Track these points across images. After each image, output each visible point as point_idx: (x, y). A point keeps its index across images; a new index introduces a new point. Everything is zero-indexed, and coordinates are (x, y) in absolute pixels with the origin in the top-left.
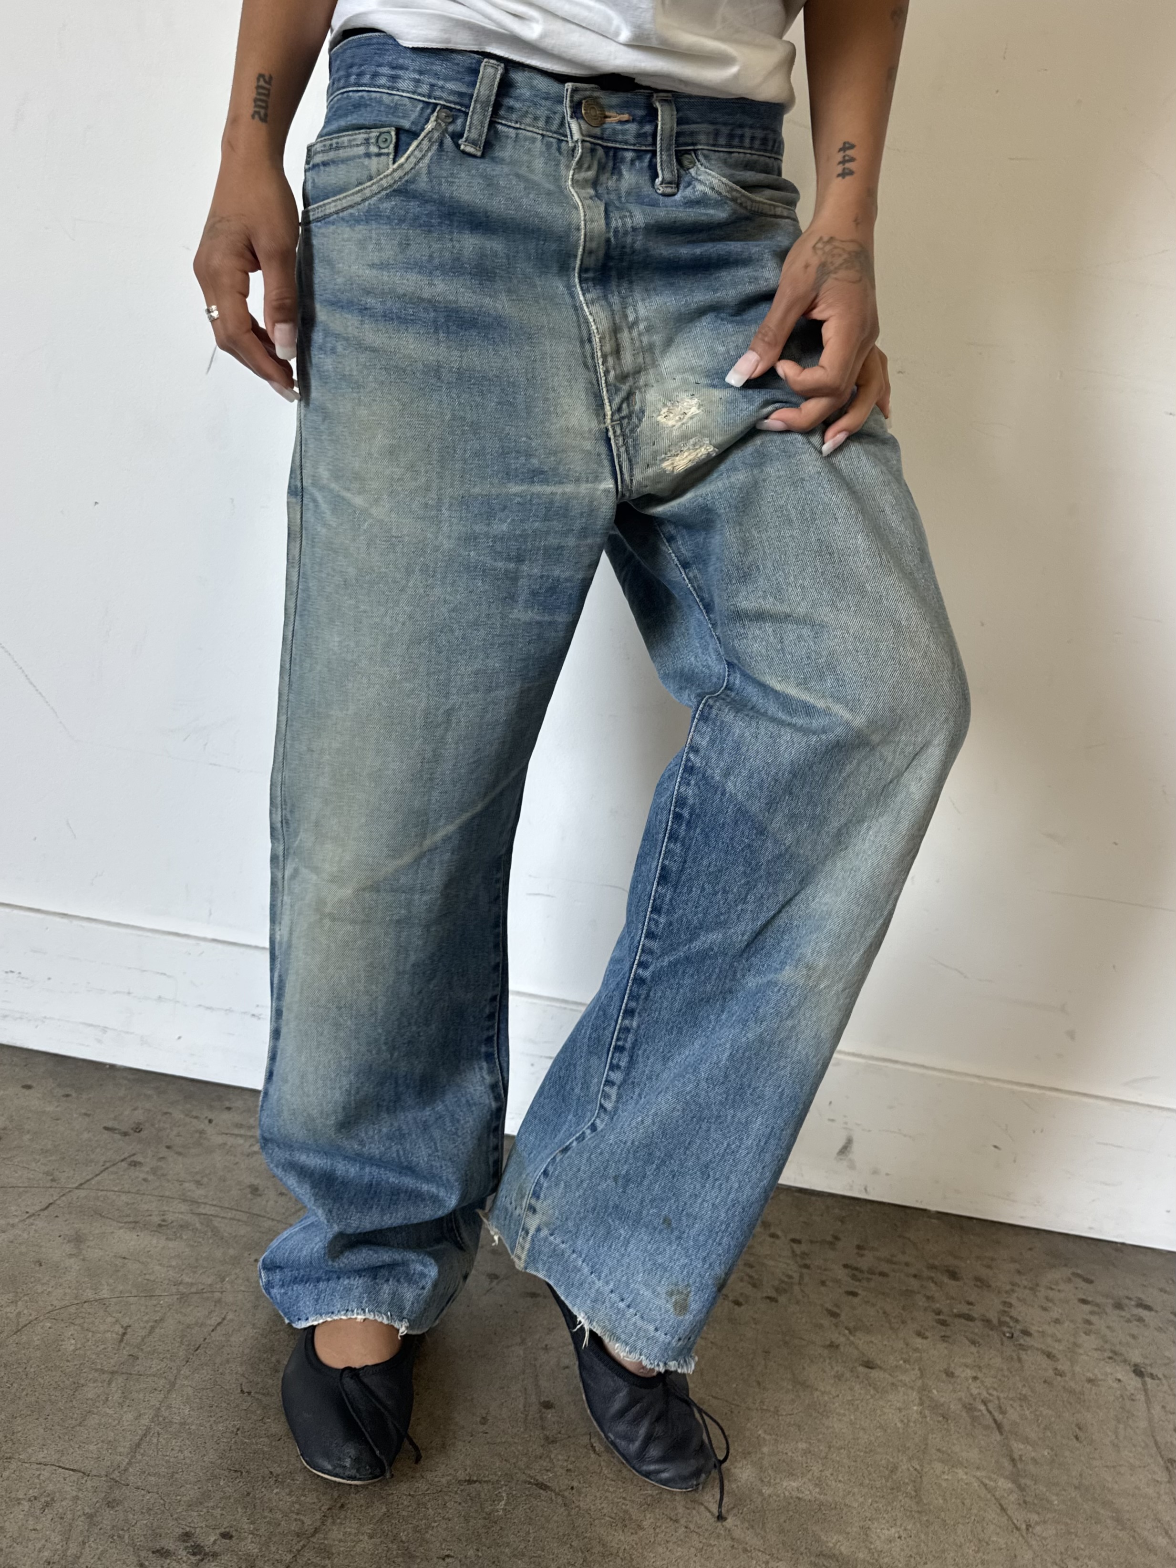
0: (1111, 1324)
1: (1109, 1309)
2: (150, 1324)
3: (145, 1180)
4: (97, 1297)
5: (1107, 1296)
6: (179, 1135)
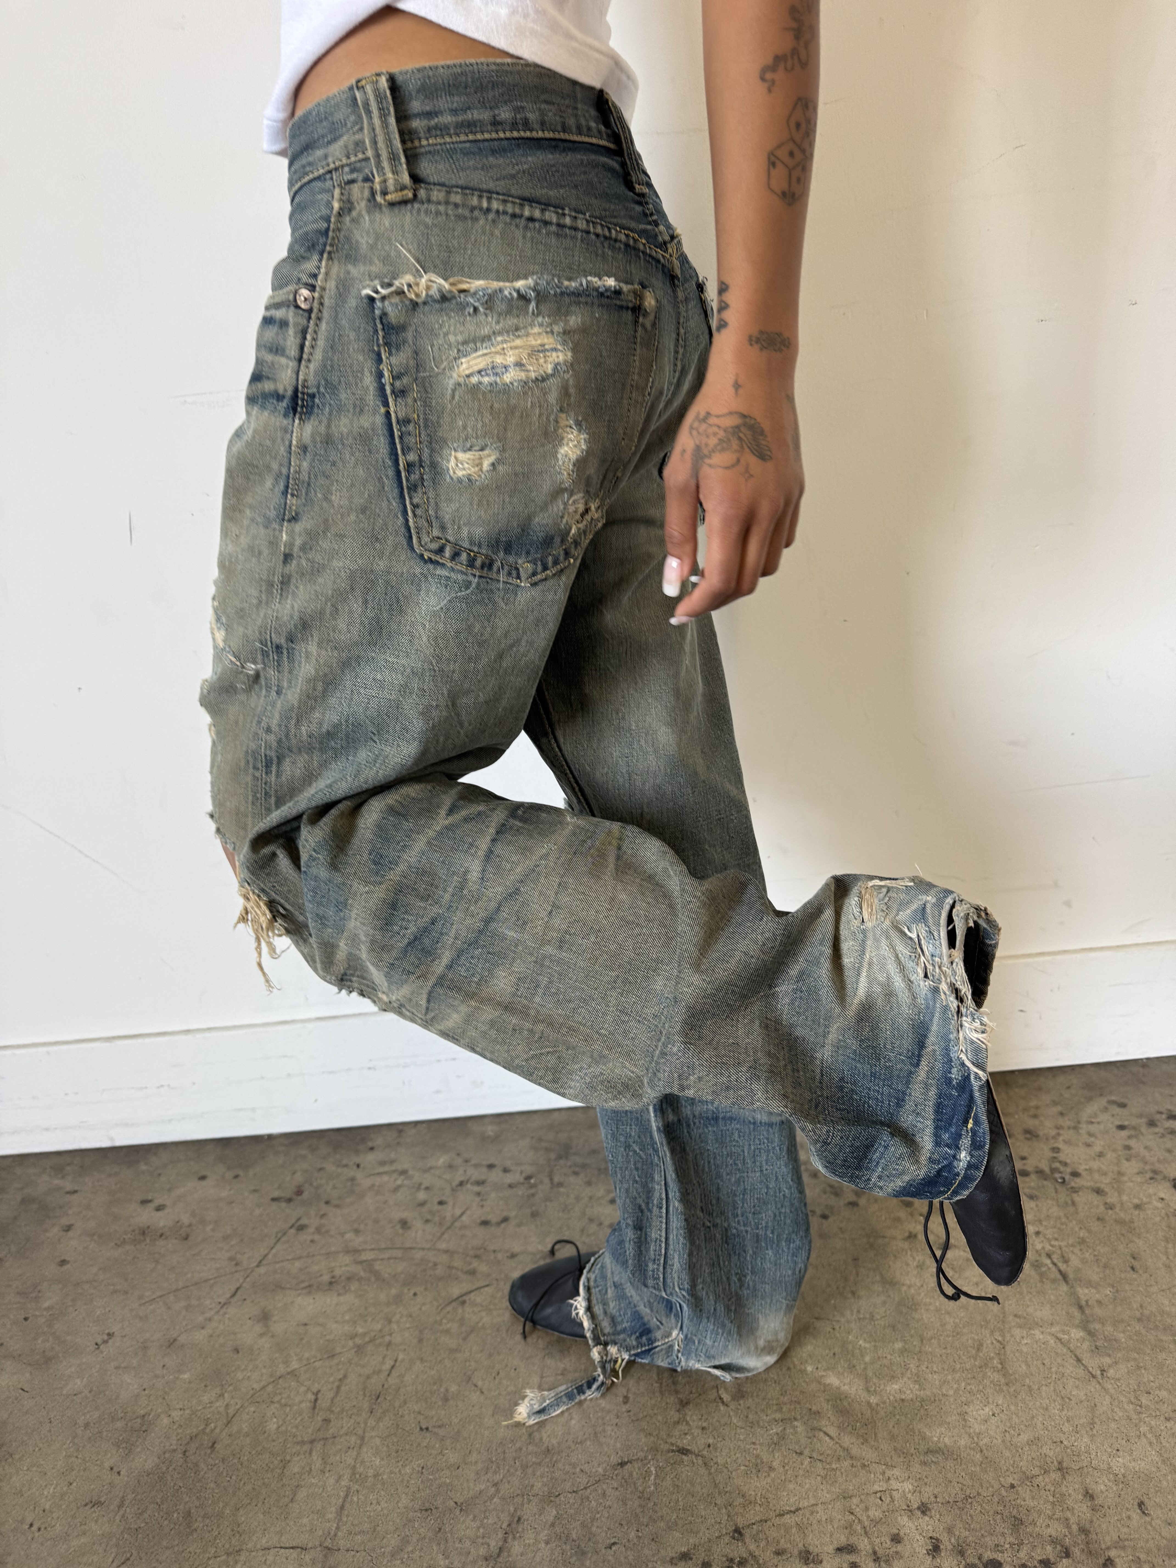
0: (1148, 1144)
1: (1144, 1129)
2: (337, 1384)
3: (312, 1241)
4: (289, 1370)
5: (1140, 1116)
6: (334, 1188)
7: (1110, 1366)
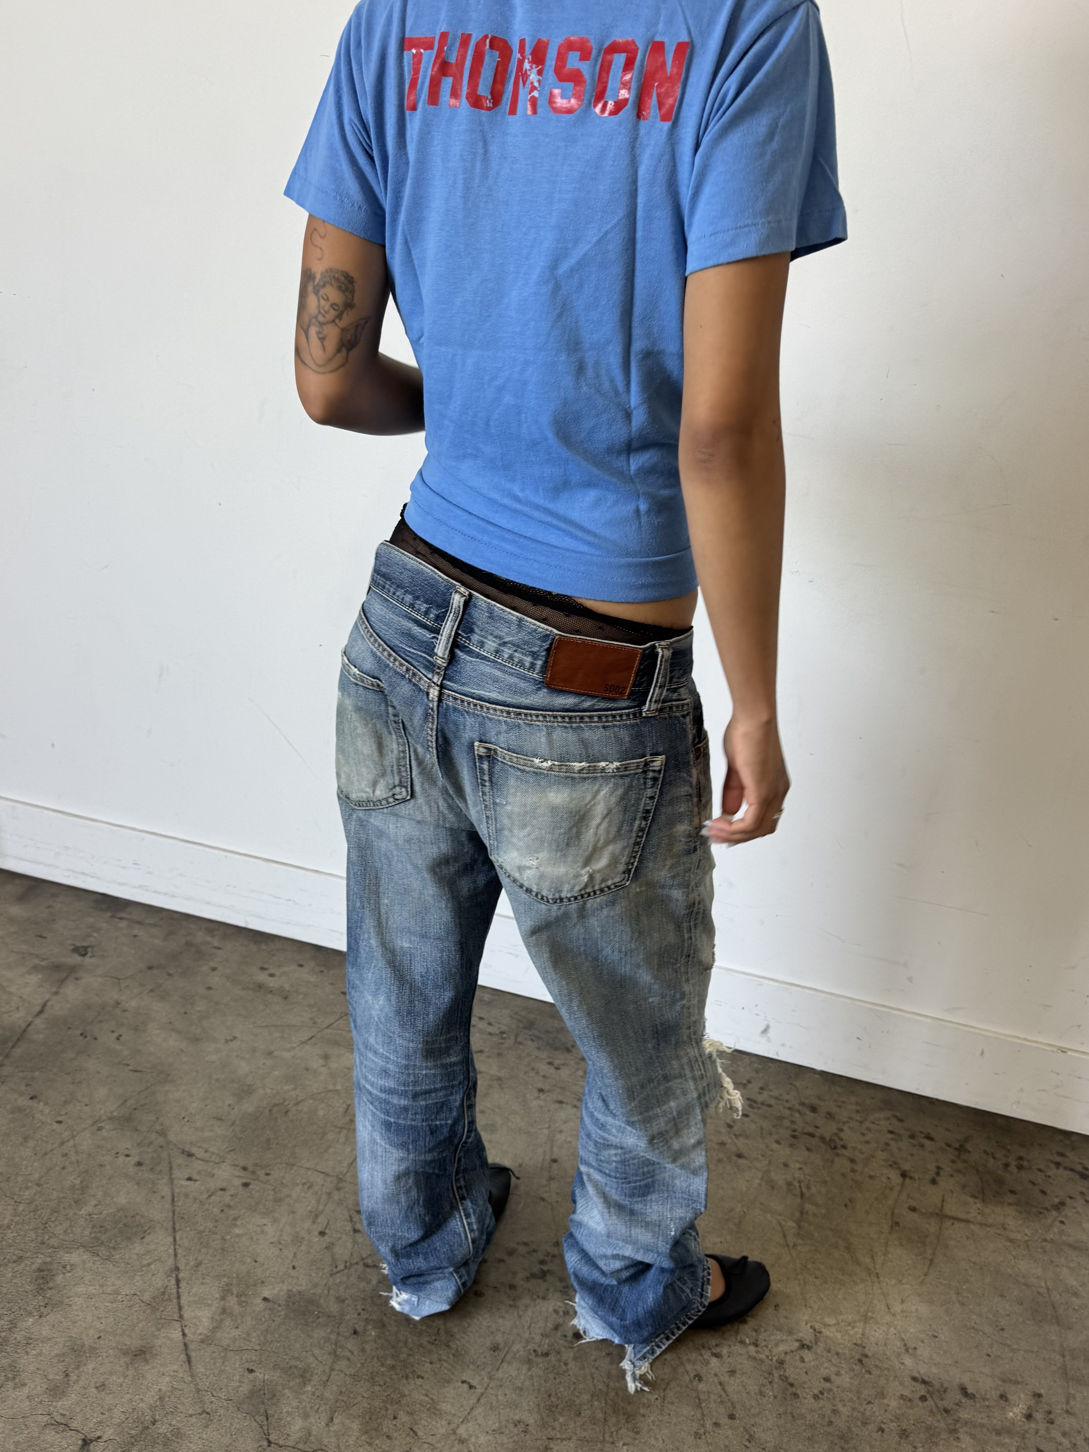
0: (902, 1146)
1: (905, 1138)
5: (908, 1130)
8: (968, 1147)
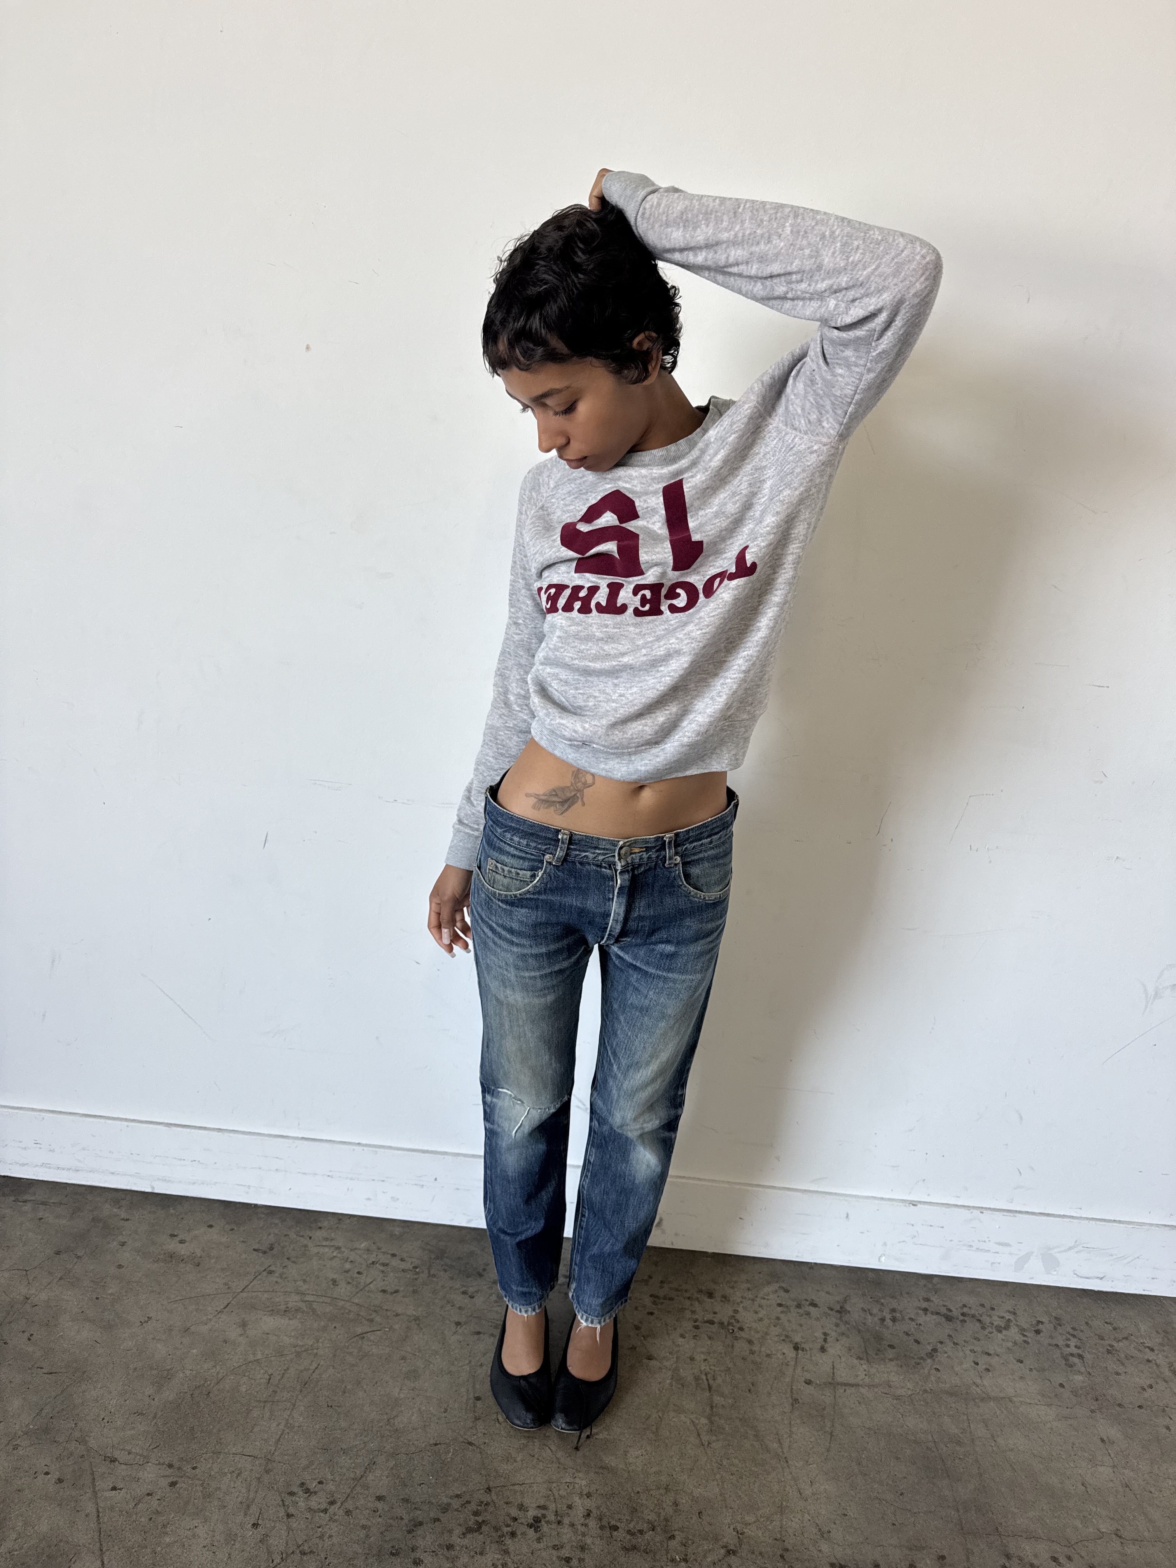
0: (791, 1318)
1: (792, 1309)
2: (282, 1372)
3: (276, 1282)
4: (256, 1359)
5: (794, 1300)
7: (714, 1441)
8: (848, 1307)
